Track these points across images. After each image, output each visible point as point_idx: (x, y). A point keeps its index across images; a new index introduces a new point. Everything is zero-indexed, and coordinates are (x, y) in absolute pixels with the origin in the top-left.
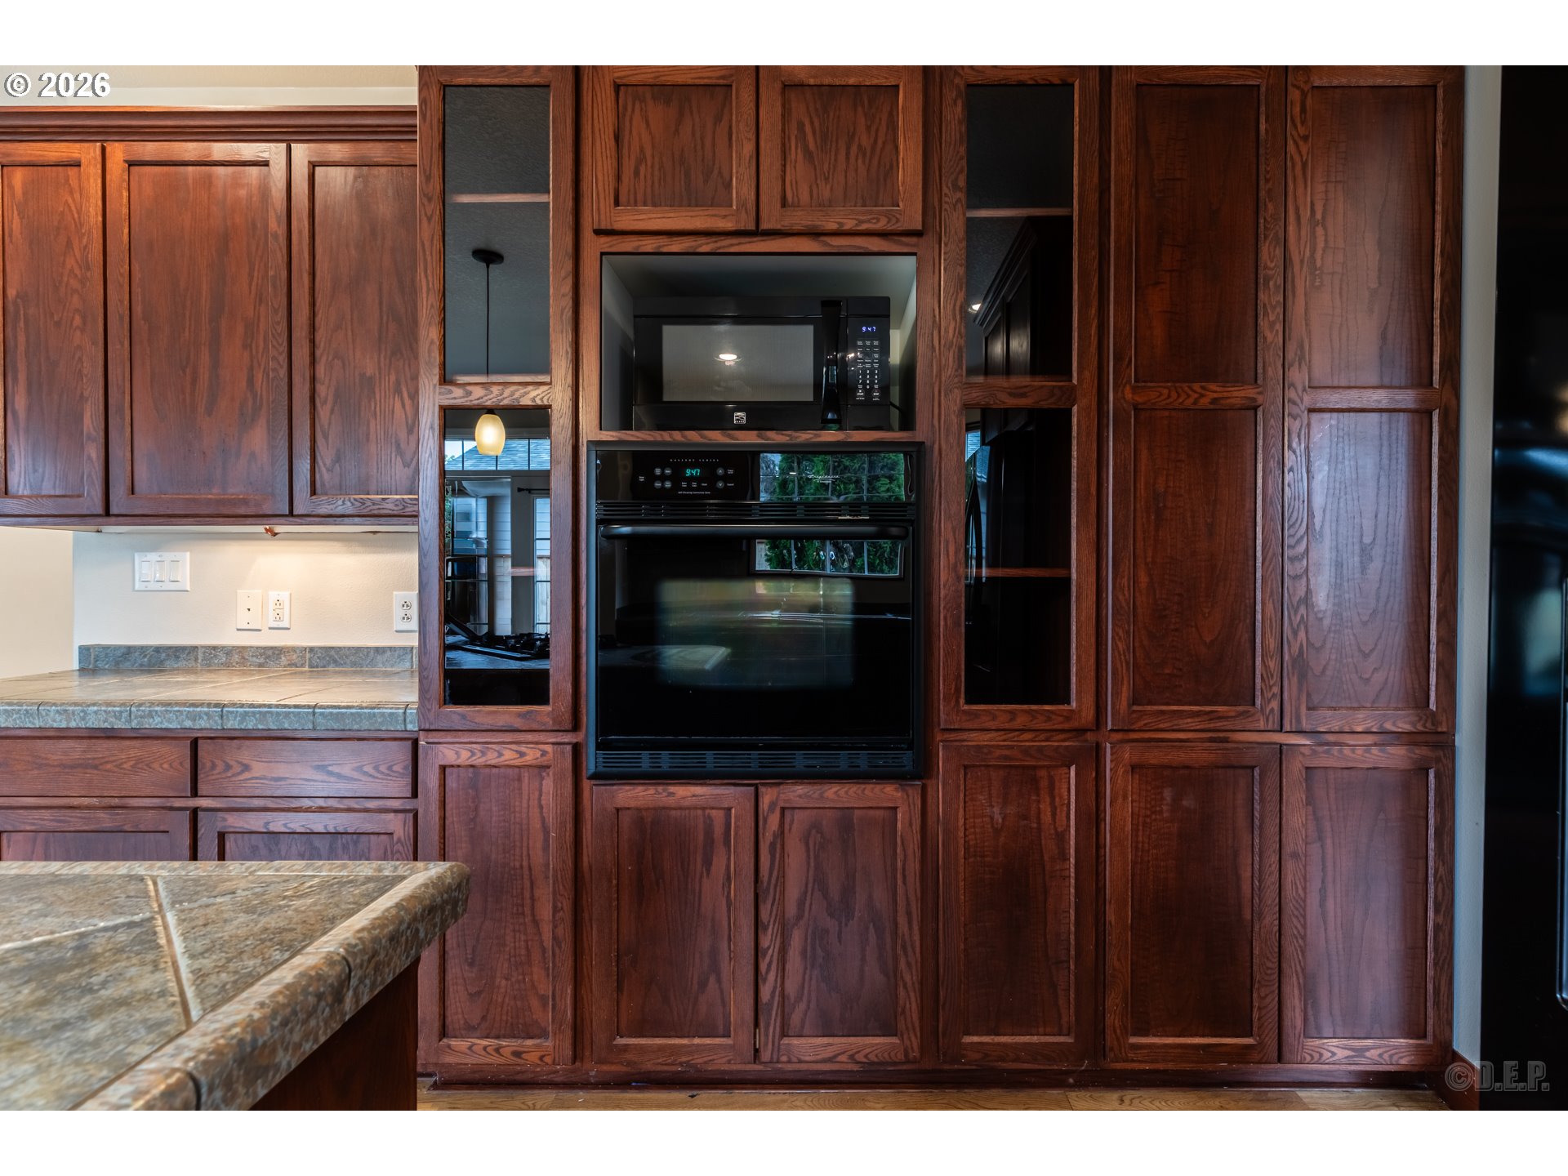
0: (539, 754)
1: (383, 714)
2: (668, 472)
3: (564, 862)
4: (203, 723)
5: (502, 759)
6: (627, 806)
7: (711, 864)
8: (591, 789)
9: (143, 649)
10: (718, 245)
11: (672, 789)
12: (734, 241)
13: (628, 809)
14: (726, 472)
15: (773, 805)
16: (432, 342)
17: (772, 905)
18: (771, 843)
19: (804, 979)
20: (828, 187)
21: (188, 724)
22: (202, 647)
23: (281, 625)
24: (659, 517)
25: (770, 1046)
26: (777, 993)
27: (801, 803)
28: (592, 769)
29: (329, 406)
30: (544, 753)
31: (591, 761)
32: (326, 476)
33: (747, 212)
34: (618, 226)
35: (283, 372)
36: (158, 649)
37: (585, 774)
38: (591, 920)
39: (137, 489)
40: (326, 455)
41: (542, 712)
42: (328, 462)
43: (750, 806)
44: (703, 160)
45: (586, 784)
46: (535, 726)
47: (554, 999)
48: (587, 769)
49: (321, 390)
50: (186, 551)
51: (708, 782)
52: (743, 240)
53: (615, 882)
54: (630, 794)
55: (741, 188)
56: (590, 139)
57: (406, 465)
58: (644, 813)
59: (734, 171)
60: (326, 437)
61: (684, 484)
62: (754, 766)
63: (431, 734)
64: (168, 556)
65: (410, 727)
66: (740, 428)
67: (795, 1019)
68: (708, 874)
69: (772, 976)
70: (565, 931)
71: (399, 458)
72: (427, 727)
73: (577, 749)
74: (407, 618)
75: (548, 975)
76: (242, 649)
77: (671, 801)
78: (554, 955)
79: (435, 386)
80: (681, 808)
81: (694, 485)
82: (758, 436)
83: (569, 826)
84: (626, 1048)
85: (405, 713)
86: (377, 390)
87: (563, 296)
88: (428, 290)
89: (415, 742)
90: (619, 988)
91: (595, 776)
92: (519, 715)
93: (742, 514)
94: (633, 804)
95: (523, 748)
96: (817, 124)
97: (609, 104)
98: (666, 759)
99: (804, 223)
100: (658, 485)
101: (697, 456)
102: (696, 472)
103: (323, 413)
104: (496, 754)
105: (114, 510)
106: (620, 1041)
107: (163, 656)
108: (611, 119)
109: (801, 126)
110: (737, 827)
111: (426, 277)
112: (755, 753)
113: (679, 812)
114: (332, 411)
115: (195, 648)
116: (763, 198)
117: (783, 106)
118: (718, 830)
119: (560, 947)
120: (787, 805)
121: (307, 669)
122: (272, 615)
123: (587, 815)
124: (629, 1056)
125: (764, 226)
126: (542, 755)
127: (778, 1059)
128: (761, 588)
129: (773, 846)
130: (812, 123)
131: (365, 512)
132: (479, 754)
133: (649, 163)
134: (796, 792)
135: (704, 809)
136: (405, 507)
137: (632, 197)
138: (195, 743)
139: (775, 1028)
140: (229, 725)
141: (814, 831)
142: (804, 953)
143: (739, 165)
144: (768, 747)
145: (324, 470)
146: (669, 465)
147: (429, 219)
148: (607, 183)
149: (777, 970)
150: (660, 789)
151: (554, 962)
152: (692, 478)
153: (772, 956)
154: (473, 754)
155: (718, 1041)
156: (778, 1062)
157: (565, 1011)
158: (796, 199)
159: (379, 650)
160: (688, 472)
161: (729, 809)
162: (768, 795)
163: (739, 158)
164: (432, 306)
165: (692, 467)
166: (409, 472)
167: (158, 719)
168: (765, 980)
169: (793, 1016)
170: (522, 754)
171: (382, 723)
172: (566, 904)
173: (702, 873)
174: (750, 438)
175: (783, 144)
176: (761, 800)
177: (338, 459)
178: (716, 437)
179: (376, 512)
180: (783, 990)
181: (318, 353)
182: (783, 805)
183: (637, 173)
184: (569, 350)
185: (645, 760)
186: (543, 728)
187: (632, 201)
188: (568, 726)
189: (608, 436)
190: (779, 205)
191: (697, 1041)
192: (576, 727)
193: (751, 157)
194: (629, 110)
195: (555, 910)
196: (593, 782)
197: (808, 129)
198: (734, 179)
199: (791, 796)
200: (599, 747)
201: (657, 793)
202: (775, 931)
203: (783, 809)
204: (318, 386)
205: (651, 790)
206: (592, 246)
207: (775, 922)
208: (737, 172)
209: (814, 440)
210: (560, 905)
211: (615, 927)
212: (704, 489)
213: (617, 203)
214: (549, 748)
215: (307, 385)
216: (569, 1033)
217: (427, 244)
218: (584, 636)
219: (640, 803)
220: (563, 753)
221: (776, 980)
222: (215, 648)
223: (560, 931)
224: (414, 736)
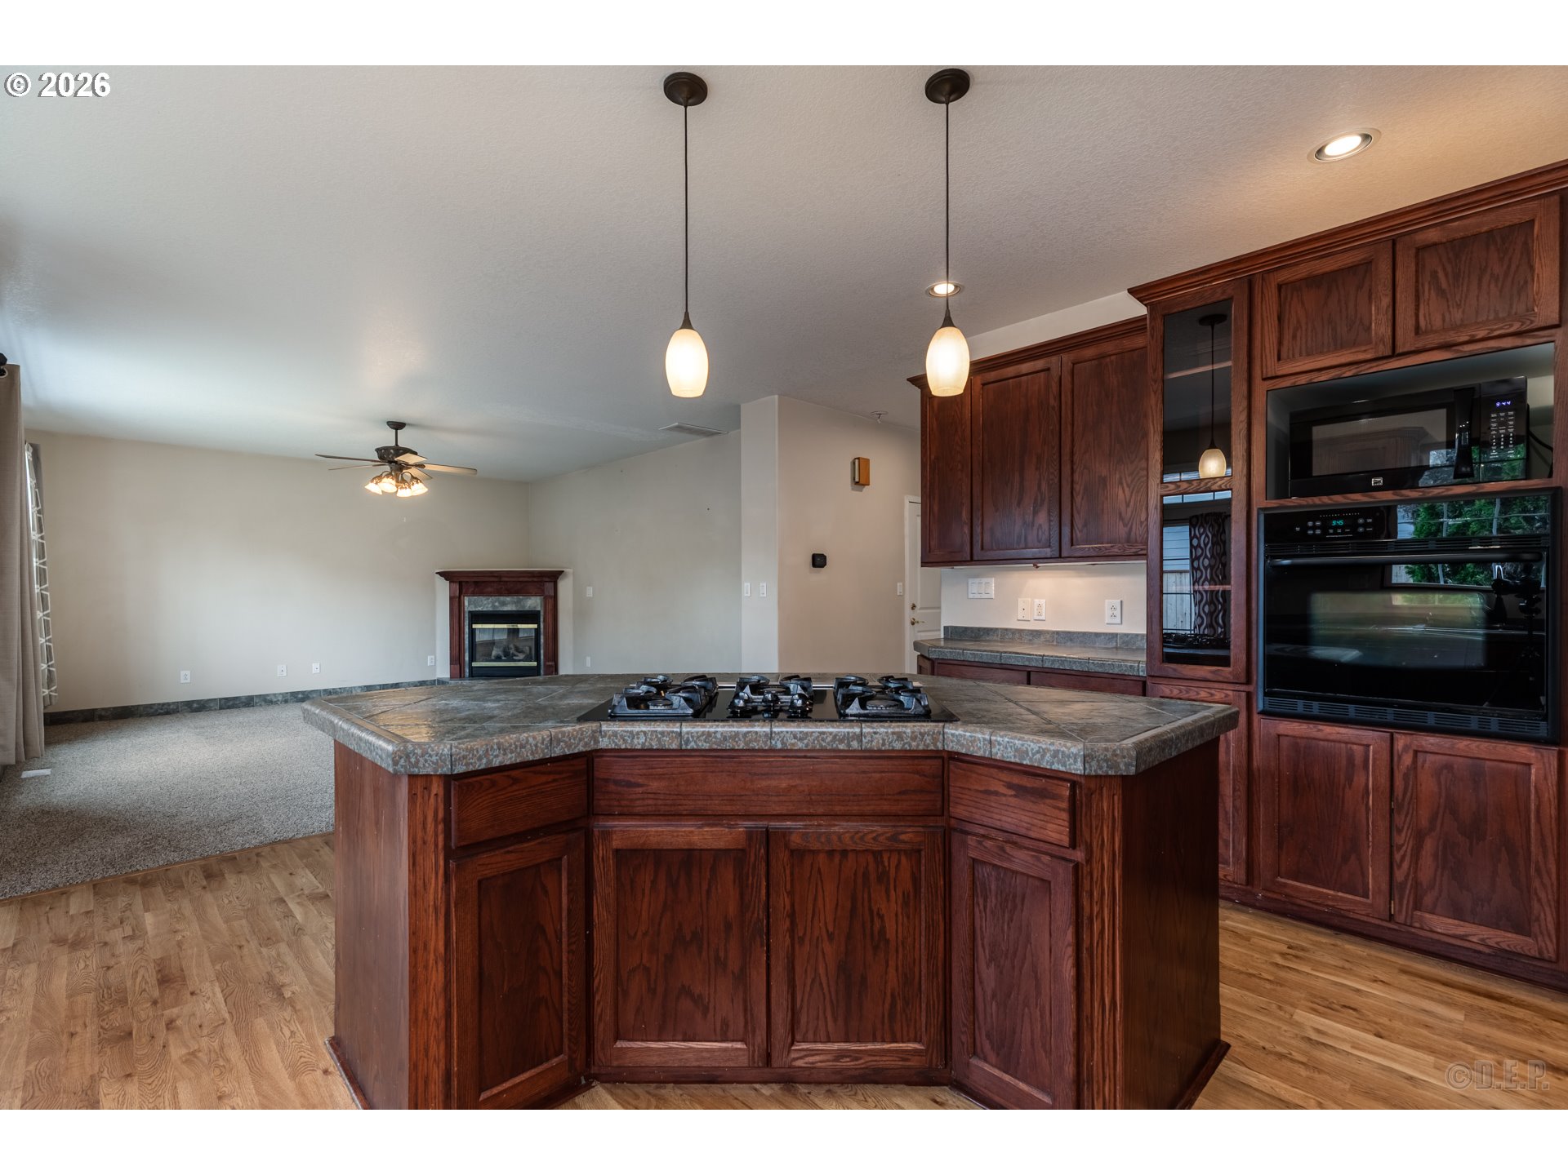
0: (1223, 696)
1: (1126, 666)
2: (1318, 523)
3: (1240, 762)
4: (1033, 664)
5: (1199, 696)
6: (1286, 734)
7: (1352, 781)
8: (1259, 721)
9: (972, 629)
10: (1360, 369)
11: (1321, 727)
12: (1374, 364)
13: (1287, 736)
14: (1366, 521)
15: (1406, 748)
16: (1157, 460)
17: (1406, 816)
18: (1405, 774)
19: (1435, 874)
20: (1460, 311)
21: (1027, 663)
22: (1001, 629)
23: (1041, 618)
24: (1311, 553)
25: (1404, 913)
26: (1410, 878)
27: (1433, 749)
28: (1261, 707)
29: (1080, 496)
30: (1227, 695)
31: (1260, 703)
32: (1079, 535)
33: (1384, 344)
34: (1279, 373)
35: (1056, 480)
36: (979, 629)
37: (1255, 711)
38: (1259, 801)
39: (984, 547)
40: (1079, 523)
41: (1226, 671)
42: (1080, 526)
43: (1386, 745)
44: (1347, 317)
45: (1256, 717)
46: (1221, 679)
47: (1233, 843)
48: (1257, 708)
49: (1077, 487)
50: (991, 577)
51: (1349, 726)
52: (1380, 362)
53: (1277, 780)
54: (1288, 726)
55: (1380, 328)
56: (1260, 323)
57: (1125, 525)
58: (1299, 740)
59: (1373, 318)
60: (1079, 513)
61: (1331, 531)
62: (1390, 718)
63: (1154, 679)
64: (984, 580)
65: (1141, 674)
66: (1378, 489)
67: (1428, 900)
68: (1350, 787)
69: (1406, 865)
70: (1241, 803)
71: (1121, 523)
72: (1153, 674)
73: (1249, 696)
74: (1113, 616)
75: (1229, 829)
76: (1020, 631)
77: (1320, 735)
78: (1233, 817)
79: (1158, 485)
80: (1328, 740)
81: (1339, 531)
82: (1393, 494)
83: (1244, 741)
84: (1285, 885)
85: (1138, 666)
86: (1108, 484)
87: (1241, 422)
88: (1154, 432)
89: (1144, 683)
90: (1280, 847)
91: (1263, 713)
92: (1212, 672)
93: (1382, 549)
94: (1291, 733)
95: (1213, 691)
96: (1449, 269)
97: (1274, 299)
98: (1316, 707)
99: (1436, 341)
100: (1310, 532)
101: (1340, 513)
102: (1341, 523)
103: (1078, 499)
104: (1195, 693)
105: (975, 558)
106: (1279, 879)
107: (982, 633)
108: (1275, 308)
109: (1434, 274)
110: (1374, 759)
111: (1153, 425)
112: (1390, 710)
113: (1326, 743)
114: (1083, 498)
115: (997, 629)
116: (1399, 332)
117: (1417, 264)
118: (1358, 760)
119: (1238, 813)
120: (1420, 749)
121: (1055, 643)
122: (1036, 612)
123: (1256, 736)
124: (1287, 891)
125: (1399, 350)
126: (1226, 697)
127: (1411, 923)
128: (1398, 600)
129: (1406, 776)
130: (1444, 269)
131: (1101, 554)
132: (1185, 692)
133: (1304, 328)
134: (1430, 741)
135: (1346, 743)
136: (1124, 550)
137: (1291, 352)
138: (1029, 673)
139: (1408, 901)
140: (1046, 666)
141: (1445, 771)
142: (1435, 856)
143: (1377, 314)
144: (1401, 706)
145: (1078, 532)
146: (1318, 519)
147: (1155, 393)
148: (1272, 348)
149: (1411, 862)
150: (1311, 726)
151: (1233, 821)
152: (1337, 527)
153: (1406, 851)
154: (1181, 692)
155: (1358, 898)
156: (1411, 926)
157: (1241, 851)
158: (1429, 326)
159: (1097, 635)
160: (1334, 523)
161: (1368, 746)
162: (1402, 740)
163: (1378, 309)
164: (1157, 441)
165: (1337, 519)
166: (1126, 529)
167: (1013, 660)
168: (1399, 867)
169: (1425, 898)
170: (1212, 695)
171: (1126, 671)
172: (1242, 788)
173: (1345, 785)
174: (1388, 496)
175: (1417, 291)
176: (1395, 743)
177: (1085, 525)
178: (1358, 498)
179: (1107, 554)
180: (1415, 879)
181: (1075, 467)
182: (1415, 748)
183: (1294, 337)
184: (1245, 454)
185: (1300, 706)
186: (1226, 680)
187: (1291, 356)
188: (1243, 680)
189: (1273, 503)
190: (1413, 334)
191: (1340, 894)
192: (1248, 681)
193: (1388, 307)
194: (1289, 299)
195: (1234, 790)
196: (1261, 716)
197: (1441, 275)
198: (1373, 324)
199: (1424, 743)
200: (1266, 694)
201: (1309, 728)
202: (1409, 835)
203: (1416, 752)
204: (1075, 486)
205: (1305, 726)
206: (1261, 388)
207: (1408, 828)
208: (1376, 319)
209: (1445, 493)
210: (1237, 787)
211: (1277, 809)
212: (1348, 533)
213: (1279, 359)
214: (1230, 693)
215: (1069, 486)
216: (1244, 866)
217: (1154, 407)
218: (1254, 626)
219: (1296, 733)
220: (1239, 696)
221: (1409, 869)
222: (1006, 630)
223: (1238, 803)
224: (1143, 679)
